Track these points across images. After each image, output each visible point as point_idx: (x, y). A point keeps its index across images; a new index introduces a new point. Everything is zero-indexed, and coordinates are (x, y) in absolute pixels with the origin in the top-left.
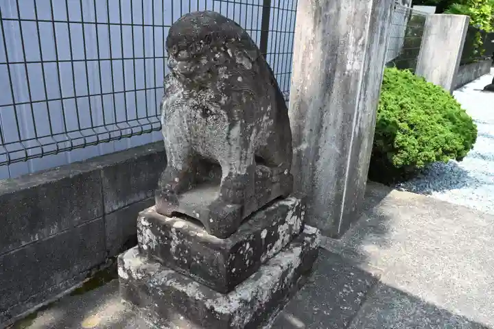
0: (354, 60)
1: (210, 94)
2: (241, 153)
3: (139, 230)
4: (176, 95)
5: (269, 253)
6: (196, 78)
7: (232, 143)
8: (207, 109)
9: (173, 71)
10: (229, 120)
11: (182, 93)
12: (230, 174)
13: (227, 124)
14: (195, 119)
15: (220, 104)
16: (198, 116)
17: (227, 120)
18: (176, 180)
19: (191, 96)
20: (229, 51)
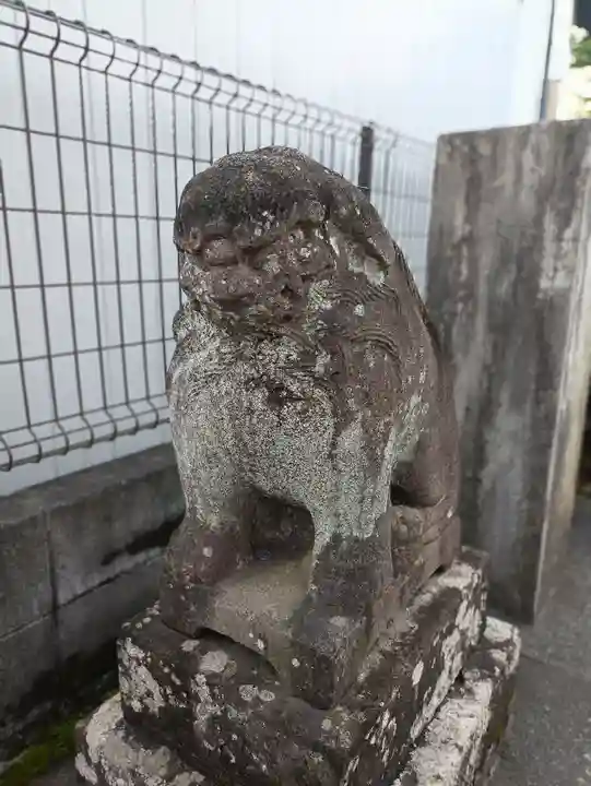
0: (556, 270)
1: (287, 351)
2: (363, 488)
3: (124, 666)
4: (204, 354)
5: (427, 712)
6: (253, 310)
7: (341, 465)
8: (281, 388)
9: (193, 294)
10: (335, 414)
11: (218, 350)
12: (336, 538)
13: (329, 422)
14: (250, 411)
15: (312, 374)
16: (259, 405)
17: (328, 411)
18: (207, 552)
19: (239, 356)
20: (332, 241)
